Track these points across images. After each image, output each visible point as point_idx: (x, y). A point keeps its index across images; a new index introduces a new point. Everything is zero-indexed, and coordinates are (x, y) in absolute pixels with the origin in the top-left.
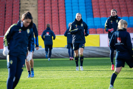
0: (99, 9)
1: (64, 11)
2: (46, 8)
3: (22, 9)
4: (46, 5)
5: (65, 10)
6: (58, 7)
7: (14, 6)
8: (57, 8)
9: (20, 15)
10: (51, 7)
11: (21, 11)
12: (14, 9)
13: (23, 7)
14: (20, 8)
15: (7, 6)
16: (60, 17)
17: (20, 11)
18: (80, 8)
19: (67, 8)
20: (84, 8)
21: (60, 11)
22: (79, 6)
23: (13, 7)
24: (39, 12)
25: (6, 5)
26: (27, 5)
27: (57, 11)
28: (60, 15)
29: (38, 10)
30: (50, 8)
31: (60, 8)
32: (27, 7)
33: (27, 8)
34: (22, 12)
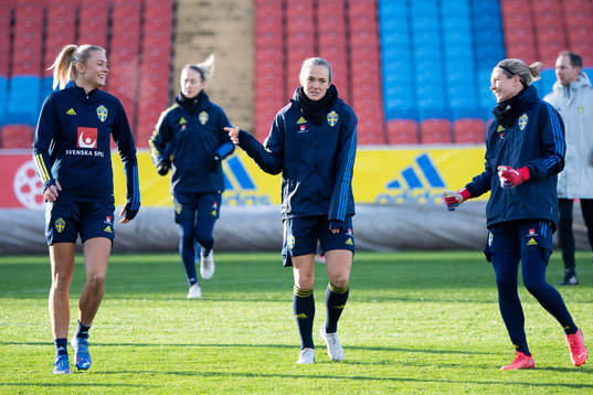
0: (534, 29)
1: (373, 40)
2: (292, 27)
3: (182, 28)
4: (291, 13)
5: (379, 34)
6: (347, 20)
7: (149, 15)
8: (341, 27)
9: (172, 53)
10: (315, 20)
11: (178, 39)
12: (148, 28)
13: (188, 20)
14: (174, 22)
15: (117, 15)
16: (356, 67)
17: (173, 37)
18: (448, 24)
19: (387, 25)
20: (466, 24)
21: (355, 40)
22: (440, 18)
23: (142, 22)
24: (261, 41)
25: (111, 11)
26: (205, 11)
27: (342, 40)
28: (356, 55)
29: (257, 34)
30: (310, 27)
31: (355, 26)
32: (205, 19)
33: (206, 26)
34: (182, 42)
